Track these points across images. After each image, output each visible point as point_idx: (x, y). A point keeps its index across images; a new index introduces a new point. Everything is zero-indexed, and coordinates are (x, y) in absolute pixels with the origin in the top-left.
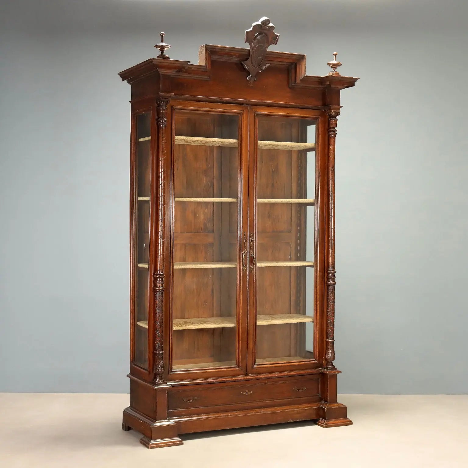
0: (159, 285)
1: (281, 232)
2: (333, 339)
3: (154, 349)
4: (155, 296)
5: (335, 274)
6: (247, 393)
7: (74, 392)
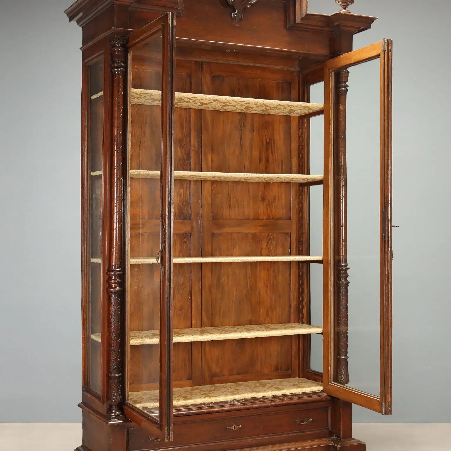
0: (115, 285)
1: (278, 219)
2: (346, 355)
3: (109, 371)
4: (109, 300)
5: (348, 271)
6: (234, 427)
7: (26, 422)
